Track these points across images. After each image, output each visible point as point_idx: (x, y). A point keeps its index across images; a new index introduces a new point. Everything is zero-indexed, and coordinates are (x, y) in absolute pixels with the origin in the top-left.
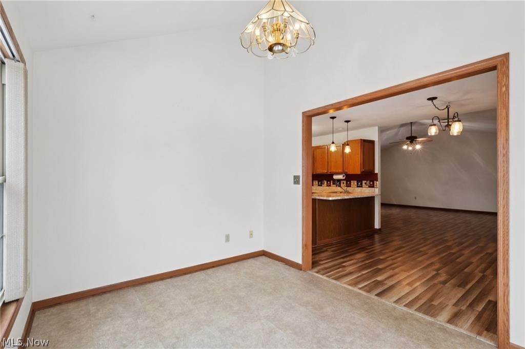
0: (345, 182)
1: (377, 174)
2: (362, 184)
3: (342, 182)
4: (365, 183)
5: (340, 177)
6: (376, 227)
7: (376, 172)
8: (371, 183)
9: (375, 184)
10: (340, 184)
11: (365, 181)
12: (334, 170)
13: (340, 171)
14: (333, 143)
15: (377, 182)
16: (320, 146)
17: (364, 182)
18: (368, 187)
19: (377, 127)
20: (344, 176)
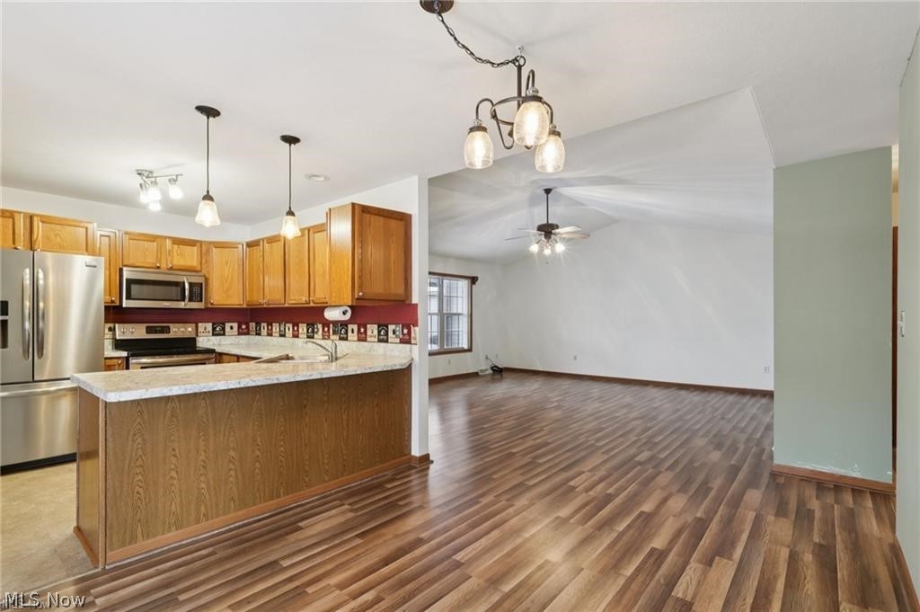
0: (355, 328)
1: (417, 305)
2: (387, 333)
3: (350, 327)
4: (394, 332)
6: (413, 453)
7: (413, 302)
8: (405, 331)
9: (413, 334)
10: (347, 332)
11: (394, 327)
14: (208, 197)
15: (417, 329)
17: (391, 328)
18: (398, 340)
19: (416, 178)
20: (346, 311)
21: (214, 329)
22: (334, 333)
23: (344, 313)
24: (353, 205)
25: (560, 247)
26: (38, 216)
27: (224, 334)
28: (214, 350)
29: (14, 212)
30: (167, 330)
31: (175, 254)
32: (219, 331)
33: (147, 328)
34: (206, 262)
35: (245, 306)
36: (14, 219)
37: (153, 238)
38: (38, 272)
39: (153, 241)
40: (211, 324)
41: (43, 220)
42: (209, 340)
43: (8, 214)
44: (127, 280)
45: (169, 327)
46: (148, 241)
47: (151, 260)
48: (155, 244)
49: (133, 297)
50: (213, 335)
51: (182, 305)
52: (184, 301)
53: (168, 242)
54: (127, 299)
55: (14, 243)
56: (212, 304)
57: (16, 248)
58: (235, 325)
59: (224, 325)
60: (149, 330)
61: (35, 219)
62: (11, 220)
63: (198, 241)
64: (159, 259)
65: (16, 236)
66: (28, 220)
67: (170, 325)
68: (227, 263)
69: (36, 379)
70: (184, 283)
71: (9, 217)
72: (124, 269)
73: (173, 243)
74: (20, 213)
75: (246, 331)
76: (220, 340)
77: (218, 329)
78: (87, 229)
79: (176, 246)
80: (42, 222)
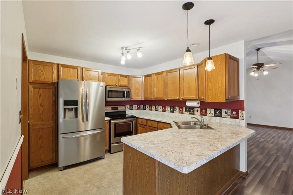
0: (199, 110)
1: (243, 101)
2: (221, 113)
3: (196, 109)
4: (226, 113)
5: (195, 104)
6: (241, 170)
7: (240, 99)
8: (234, 113)
9: (240, 114)
10: (194, 111)
11: (226, 110)
12: (186, 97)
13: (194, 97)
14: (188, 50)
15: (244, 112)
16: (171, 70)
17: (223, 111)
18: (229, 117)
19: (243, 41)
20: (199, 103)
21: (130, 108)
22: (186, 111)
23: (198, 104)
24: (226, 54)
25: (265, 73)
26: (84, 68)
27: (133, 109)
28: (136, 116)
29: (78, 67)
30: (117, 109)
31: (121, 81)
32: (132, 109)
33: (112, 108)
34: (130, 83)
35: (143, 99)
36: (77, 69)
37: (114, 75)
38: (86, 89)
39: (115, 76)
40: (129, 106)
41: (86, 69)
42: (129, 112)
43: (76, 68)
44: (108, 90)
45: (118, 107)
46: (113, 76)
47: (114, 83)
48: (115, 77)
49: (109, 97)
50: (130, 110)
51: (123, 99)
52: (124, 98)
53: (119, 76)
54: (108, 98)
55: (77, 78)
56: (132, 99)
57: (78, 80)
58: (136, 106)
59: (133, 106)
60: (112, 109)
61: (84, 69)
62: (77, 70)
63: (127, 76)
64: (116, 83)
65: (78, 76)
66: (81, 69)
67: (118, 106)
68: (137, 83)
69: (86, 130)
70: (124, 91)
71: (76, 69)
72: (107, 86)
73: (121, 77)
74: (79, 67)
75: (139, 108)
76: (132, 112)
77: (131, 107)
78: (98, 72)
79: (121, 78)
80: (86, 70)
